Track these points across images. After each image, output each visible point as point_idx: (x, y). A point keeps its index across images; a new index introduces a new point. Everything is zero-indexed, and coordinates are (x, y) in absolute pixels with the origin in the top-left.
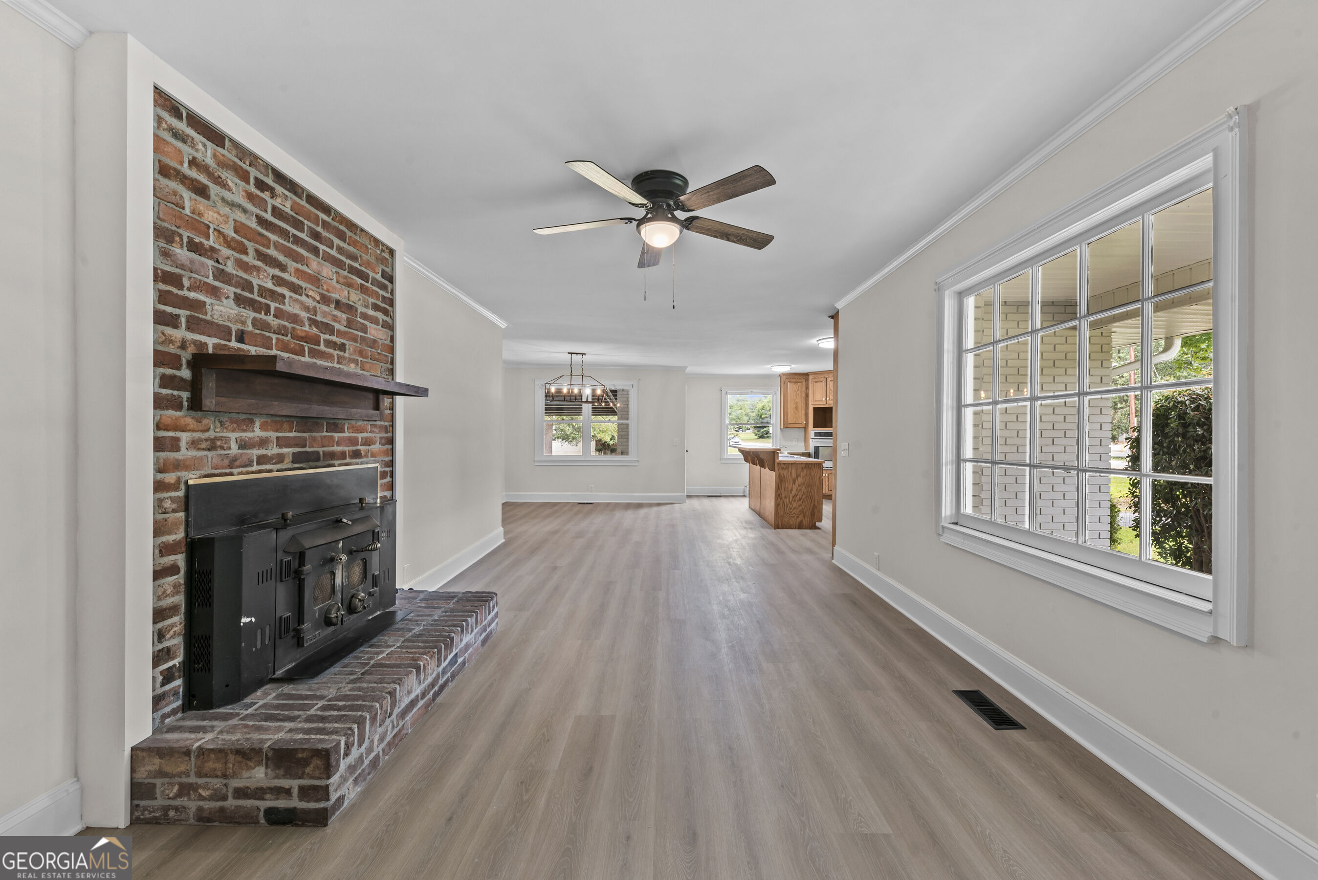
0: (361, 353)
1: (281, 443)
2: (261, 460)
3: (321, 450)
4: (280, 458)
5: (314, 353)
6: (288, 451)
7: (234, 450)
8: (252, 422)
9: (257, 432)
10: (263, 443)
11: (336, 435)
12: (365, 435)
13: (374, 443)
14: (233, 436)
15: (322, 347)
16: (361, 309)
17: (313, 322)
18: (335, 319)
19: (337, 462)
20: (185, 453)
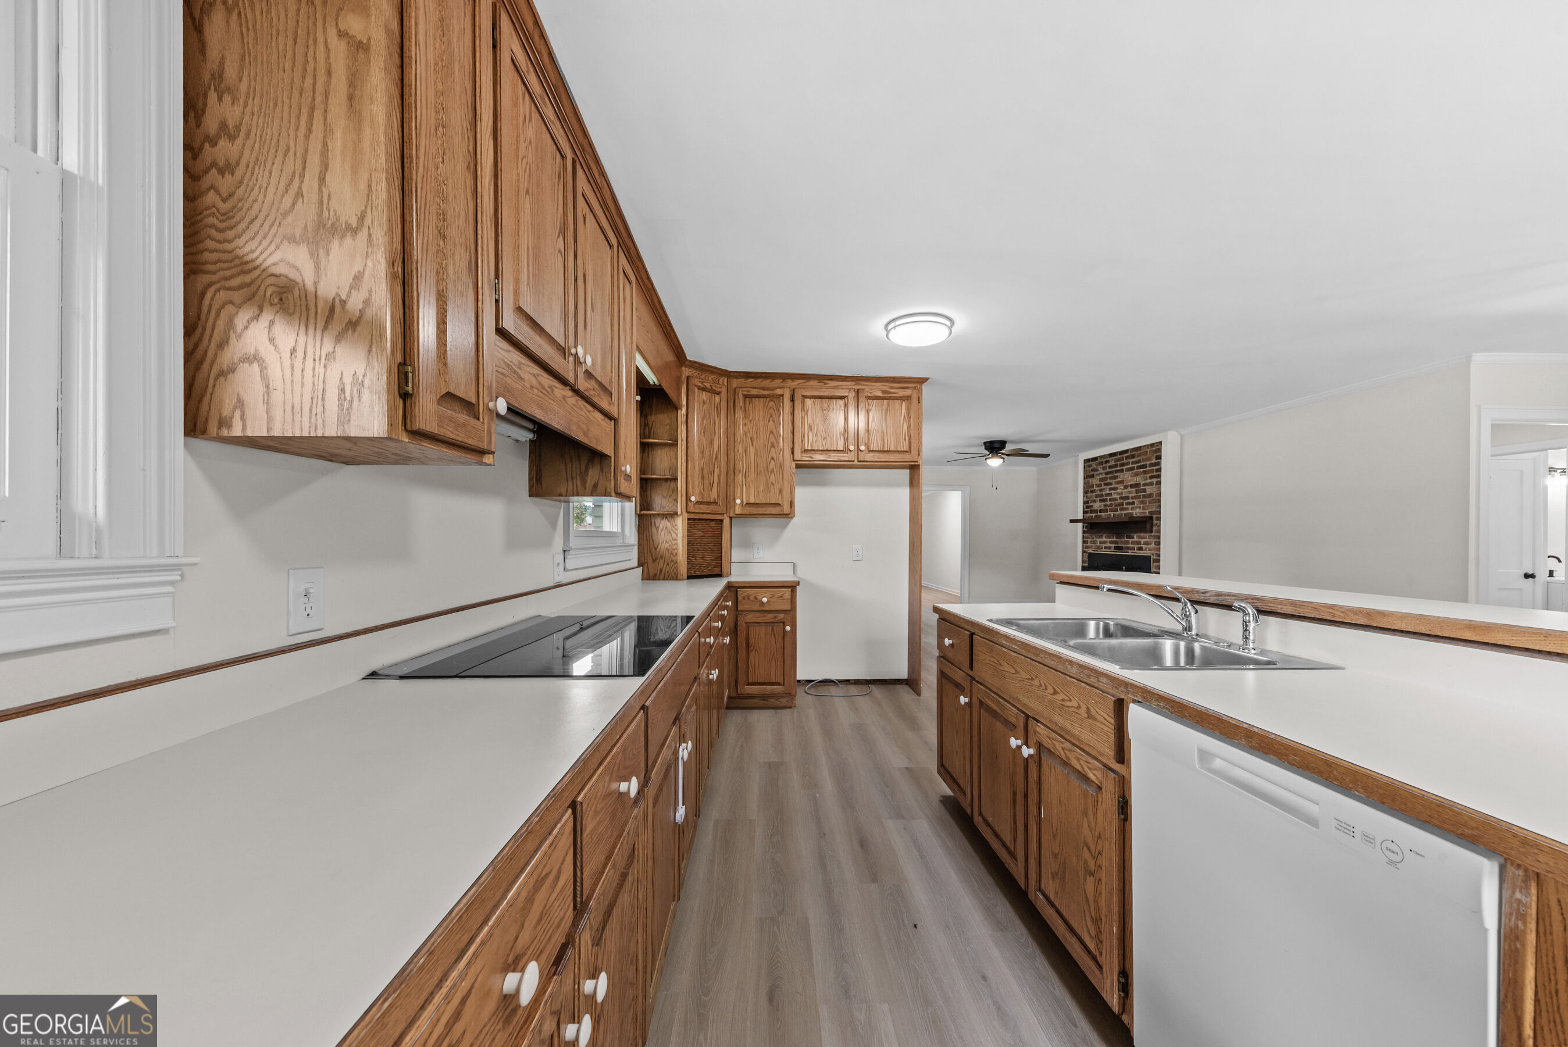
0: (1142, 502)
1: (1111, 542)
2: (1105, 548)
3: (1124, 546)
4: (1110, 548)
5: (1122, 509)
6: (1113, 545)
7: (1098, 544)
8: (1102, 536)
9: (1104, 539)
10: (1105, 542)
11: (1131, 540)
12: (1145, 540)
13: (1151, 544)
14: (1098, 540)
15: (1125, 506)
16: (1143, 482)
17: (1121, 498)
18: (1130, 492)
19: (1130, 551)
20: (1089, 544)
